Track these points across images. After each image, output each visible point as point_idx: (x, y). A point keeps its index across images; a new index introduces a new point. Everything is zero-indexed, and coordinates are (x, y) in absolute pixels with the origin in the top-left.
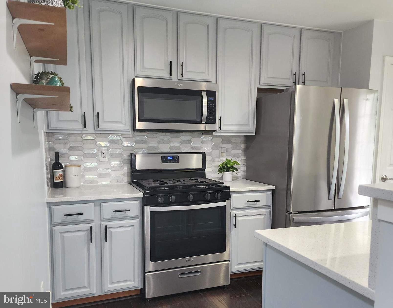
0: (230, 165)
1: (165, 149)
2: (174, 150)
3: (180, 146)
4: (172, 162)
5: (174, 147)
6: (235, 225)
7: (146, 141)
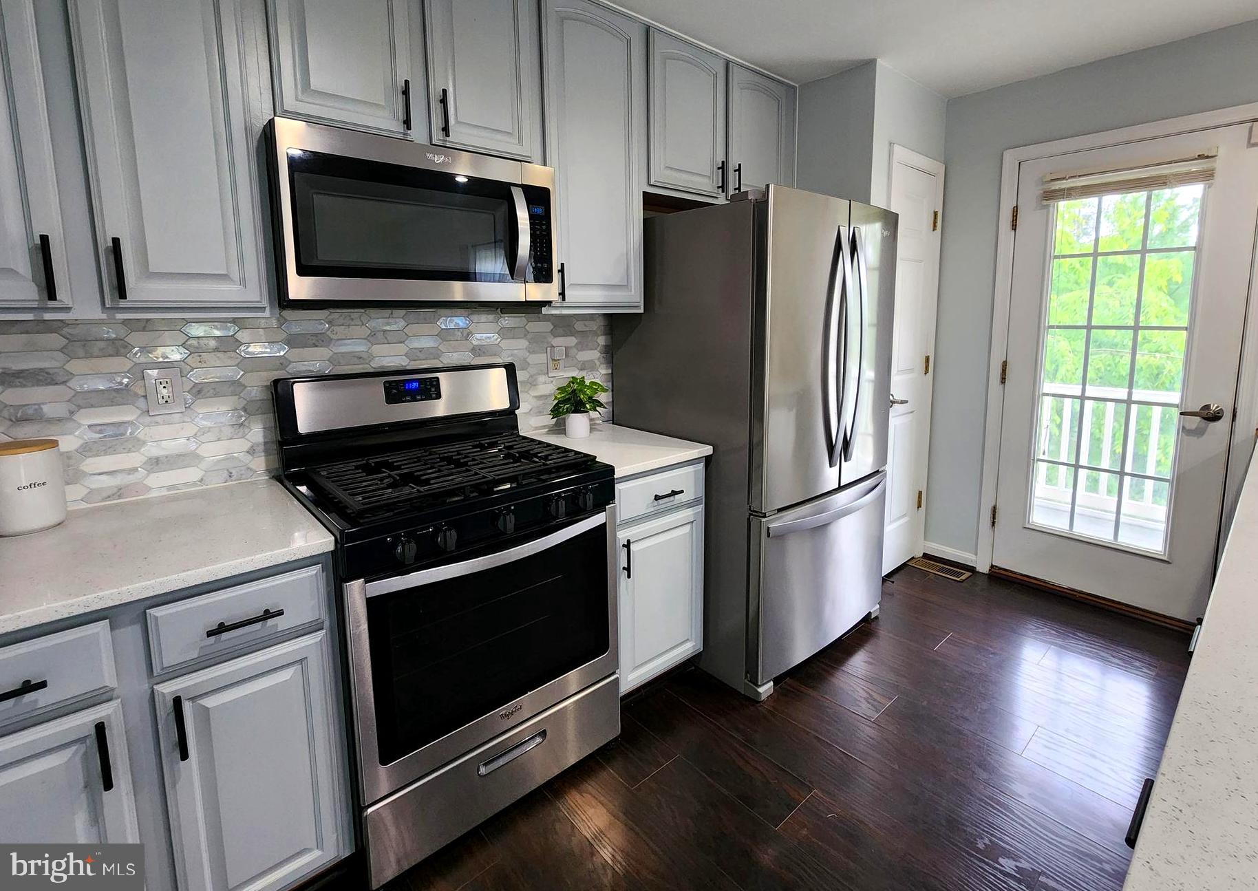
0: (584, 393)
1: (391, 357)
2: (420, 360)
3: (440, 348)
4: (418, 397)
5: (421, 350)
6: (628, 569)
7: (328, 336)
